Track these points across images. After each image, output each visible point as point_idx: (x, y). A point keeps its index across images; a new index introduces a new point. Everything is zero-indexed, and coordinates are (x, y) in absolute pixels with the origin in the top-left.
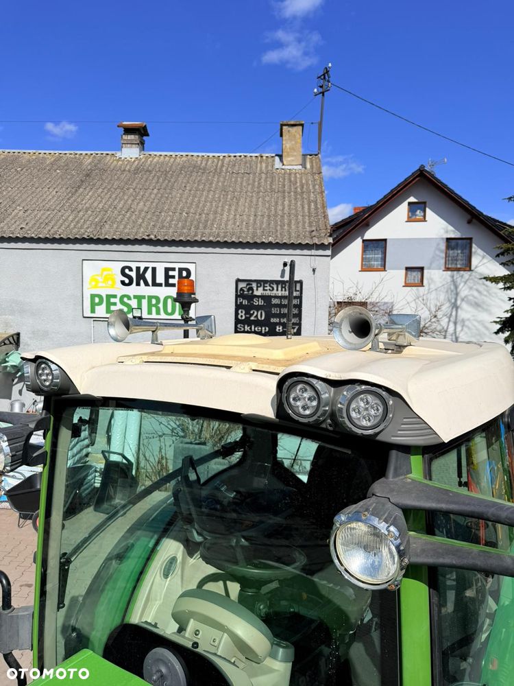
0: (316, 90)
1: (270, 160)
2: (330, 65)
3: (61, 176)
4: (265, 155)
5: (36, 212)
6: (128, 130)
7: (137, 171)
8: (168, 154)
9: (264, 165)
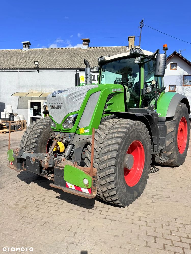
0: (139, 27)
1: (125, 48)
2: (143, 19)
3: (67, 54)
4: (123, 46)
5: (63, 62)
6: (84, 41)
7: (87, 52)
8: (96, 47)
9: (123, 49)
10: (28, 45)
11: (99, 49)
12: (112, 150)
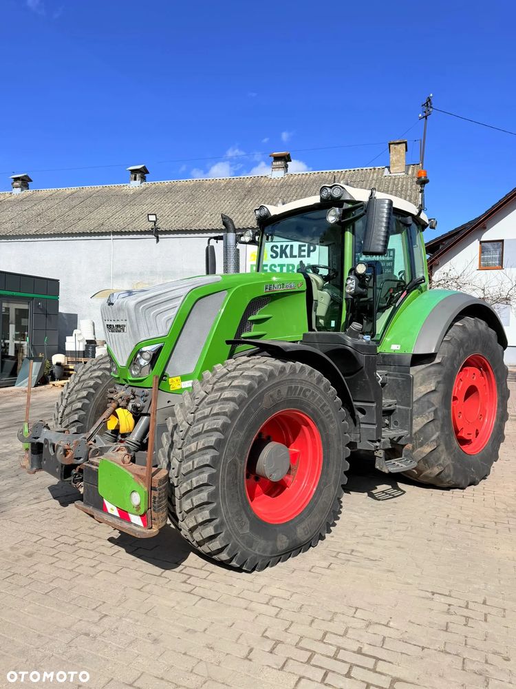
0: (420, 115)
3: (232, 193)
4: (377, 168)
6: (277, 158)
7: (282, 186)
9: (375, 175)
10: (142, 173)
11: (312, 177)
12: (209, 428)
